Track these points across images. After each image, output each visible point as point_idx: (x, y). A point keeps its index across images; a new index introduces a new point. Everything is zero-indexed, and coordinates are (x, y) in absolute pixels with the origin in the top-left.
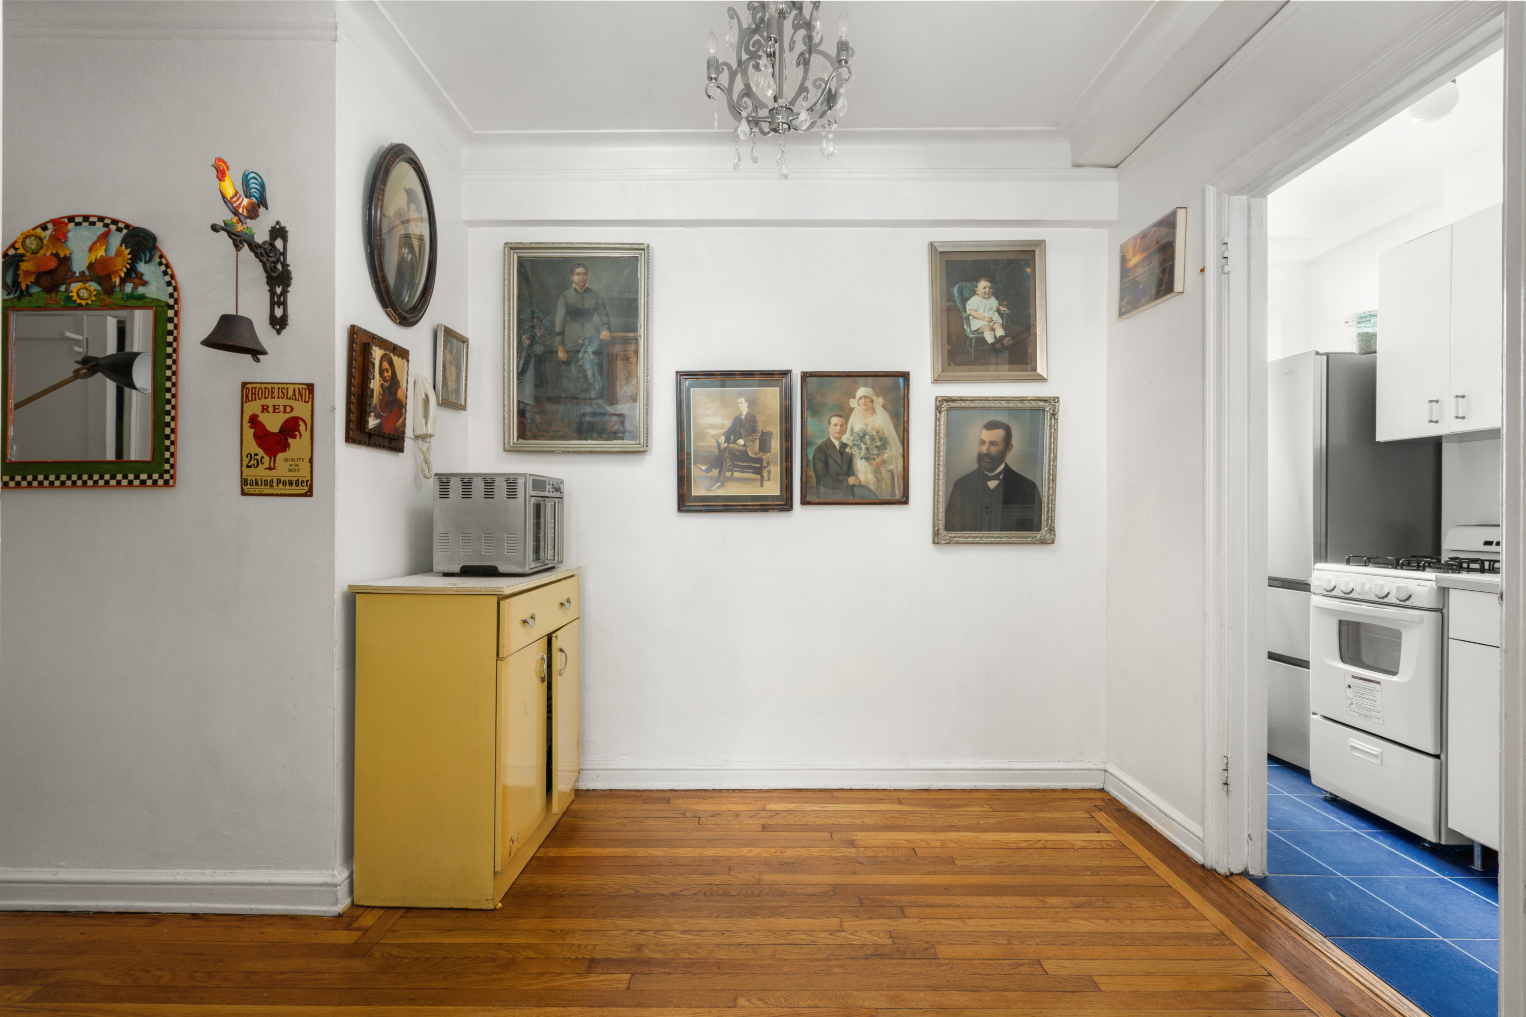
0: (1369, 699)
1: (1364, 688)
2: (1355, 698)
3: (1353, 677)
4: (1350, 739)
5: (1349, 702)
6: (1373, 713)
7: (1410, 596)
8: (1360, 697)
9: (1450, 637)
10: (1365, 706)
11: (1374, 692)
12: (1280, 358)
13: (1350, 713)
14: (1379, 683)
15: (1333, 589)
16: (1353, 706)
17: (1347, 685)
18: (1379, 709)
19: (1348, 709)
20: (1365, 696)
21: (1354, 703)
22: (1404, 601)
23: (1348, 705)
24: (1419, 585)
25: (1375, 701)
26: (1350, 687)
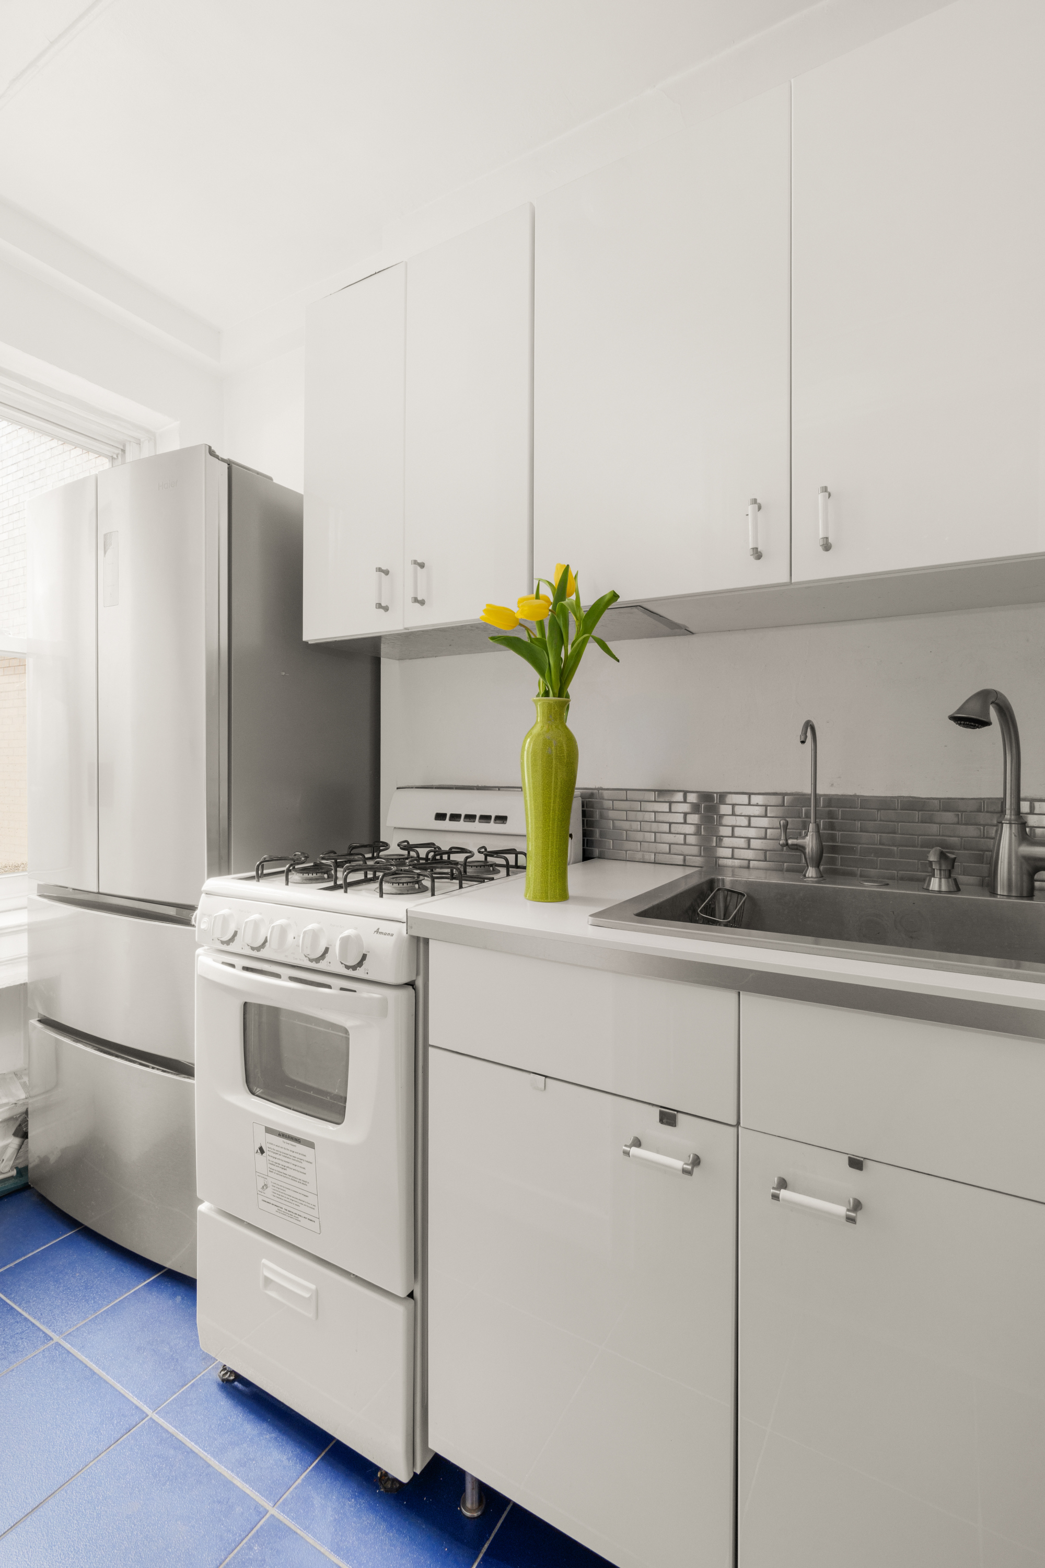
0: (294, 1179)
1: (286, 1155)
2: (270, 1174)
3: (269, 1130)
4: (264, 1261)
5: (261, 1184)
6: (302, 1208)
7: (364, 957)
8: (279, 1173)
9: (430, 1043)
10: (288, 1192)
11: (304, 1164)
12: (148, 456)
13: (264, 1205)
14: (311, 1145)
15: (232, 939)
16: (269, 1192)
17: (257, 1148)
18: (312, 1199)
19: (261, 1198)
20: (288, 1172)
21: (270, 1185)
22: (354, 968)
23: (260, 1188)
24: (377, 931)
25: (305, 1183)
26: (262, 1150)
